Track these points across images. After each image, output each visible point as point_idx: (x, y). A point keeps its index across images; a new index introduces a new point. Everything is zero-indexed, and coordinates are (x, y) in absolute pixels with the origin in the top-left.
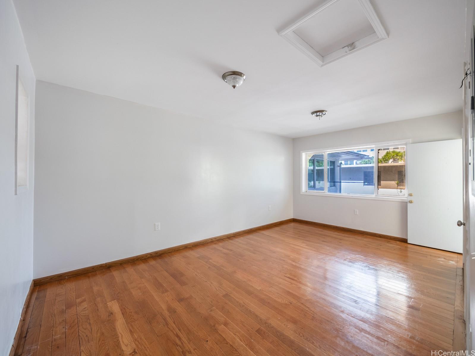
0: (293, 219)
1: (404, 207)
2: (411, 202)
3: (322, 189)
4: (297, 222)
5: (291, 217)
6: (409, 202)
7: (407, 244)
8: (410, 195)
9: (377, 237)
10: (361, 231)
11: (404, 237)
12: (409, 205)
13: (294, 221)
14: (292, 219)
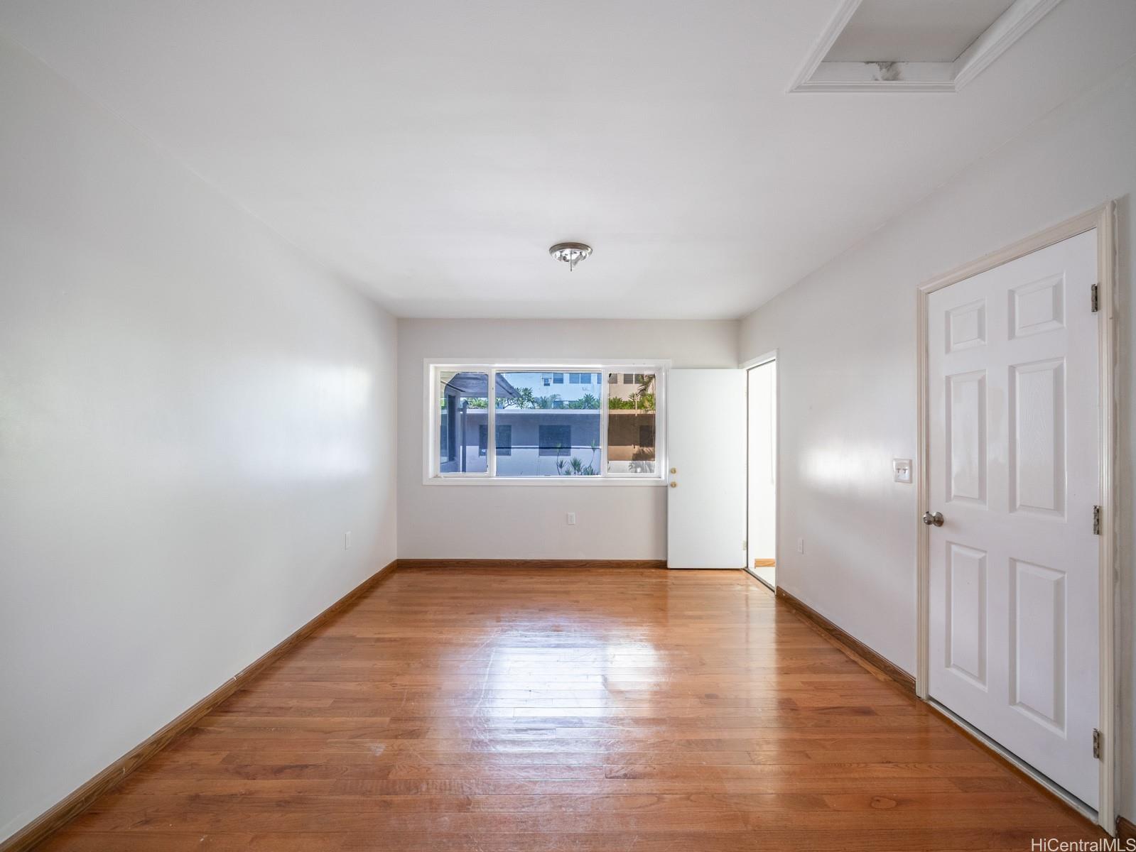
0: (398, 560)
1: (662, 494)
2: (674, 485)
3: (483, 469)
4: (411, 568)
5: (393, 557)
6: (672, 485)
7: (667, 571)
8: (673, 471)
9: (612, 567)
10: (582, 561)
11: (661, 558)
12: (671, 490)
13: (401, 566)
14: (394, 562)
